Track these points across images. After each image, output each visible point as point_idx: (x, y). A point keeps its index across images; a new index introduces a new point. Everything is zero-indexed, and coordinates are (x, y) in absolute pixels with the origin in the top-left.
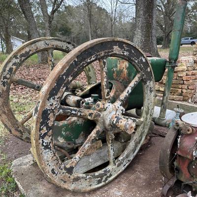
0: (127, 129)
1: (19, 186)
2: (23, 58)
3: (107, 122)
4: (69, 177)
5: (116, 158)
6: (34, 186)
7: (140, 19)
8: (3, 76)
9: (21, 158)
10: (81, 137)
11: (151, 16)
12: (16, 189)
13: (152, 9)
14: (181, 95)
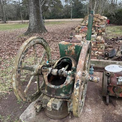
2: (26, 53)
7: (32, 7)
8: (18, 67)
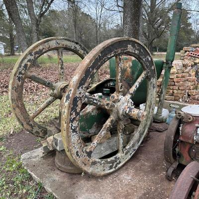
0: (139, 117)
1: (34, 175)
2: (37, 55)
3: (121, 112)
4: (89, 160)
5: (124, 147)
6: (47, 175)
8: (18, 71)
9: (29, 153)
10: (94, 127)
11: (138, 24)
12: (31, 178)
13: (139, 17)
14: (172, 95)
